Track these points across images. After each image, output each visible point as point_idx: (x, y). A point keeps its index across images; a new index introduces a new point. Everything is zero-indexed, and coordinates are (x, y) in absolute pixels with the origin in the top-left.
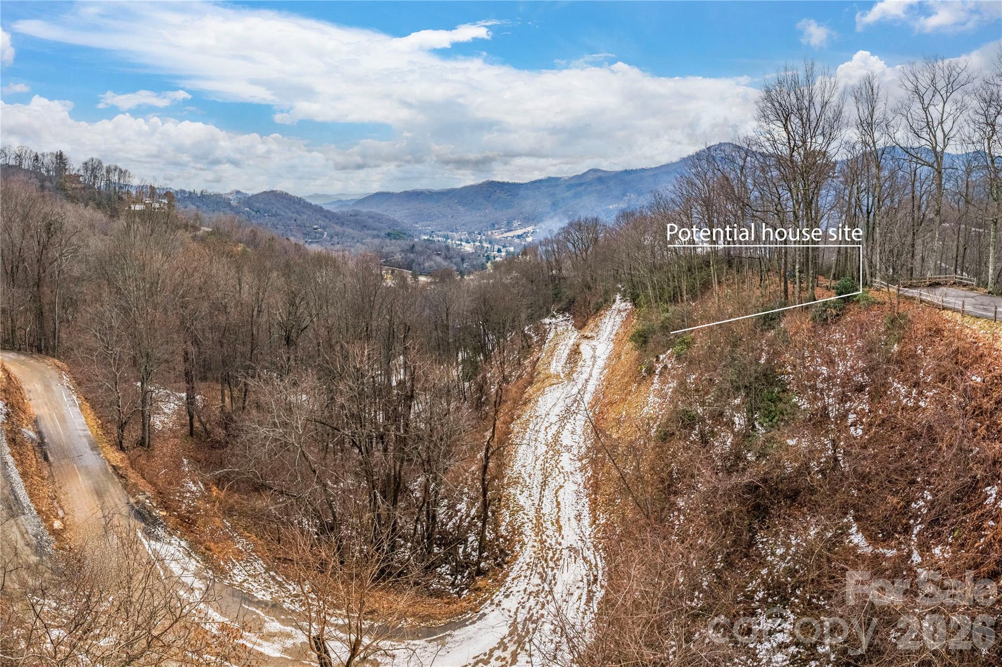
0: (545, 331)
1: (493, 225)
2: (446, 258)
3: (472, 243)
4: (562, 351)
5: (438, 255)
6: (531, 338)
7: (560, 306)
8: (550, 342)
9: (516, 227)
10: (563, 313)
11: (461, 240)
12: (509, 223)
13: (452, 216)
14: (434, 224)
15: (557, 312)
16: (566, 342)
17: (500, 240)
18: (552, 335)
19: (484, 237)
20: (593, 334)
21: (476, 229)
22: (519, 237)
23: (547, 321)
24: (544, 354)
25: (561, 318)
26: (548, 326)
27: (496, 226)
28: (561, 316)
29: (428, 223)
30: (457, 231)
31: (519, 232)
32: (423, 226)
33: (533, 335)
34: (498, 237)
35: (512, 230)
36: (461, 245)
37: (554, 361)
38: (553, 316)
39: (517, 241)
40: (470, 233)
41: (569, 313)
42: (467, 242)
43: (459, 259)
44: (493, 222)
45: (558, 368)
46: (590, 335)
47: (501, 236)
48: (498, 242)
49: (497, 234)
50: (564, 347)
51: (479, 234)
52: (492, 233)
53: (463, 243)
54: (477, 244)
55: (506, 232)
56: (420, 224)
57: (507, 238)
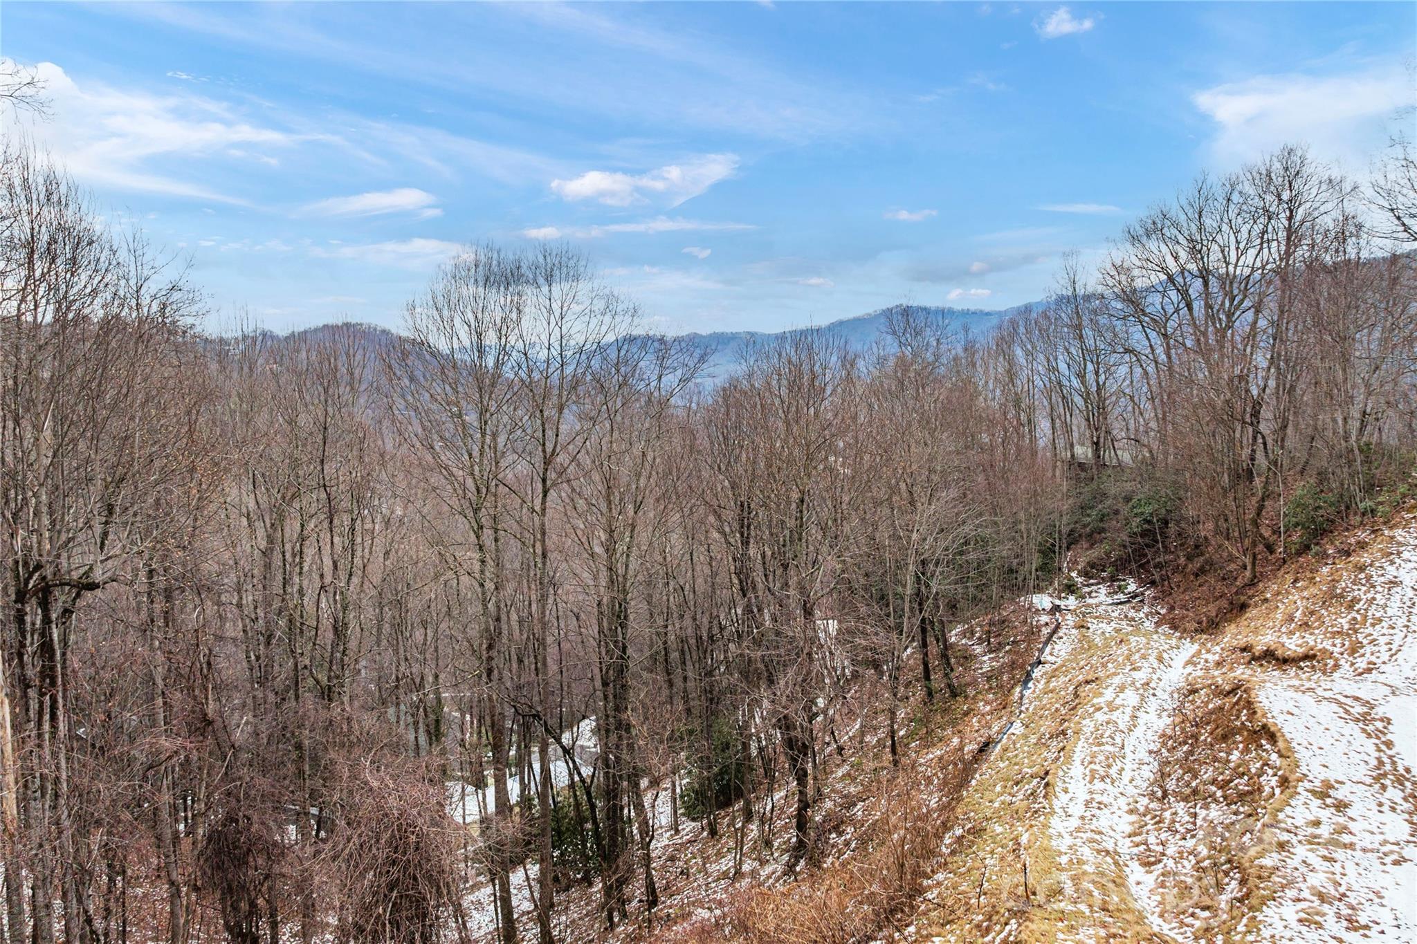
0: (1033, 632)
4: (1123, 719)
6: (967, 658)
7: (1096, 553)
8: (1053, 675)
10: (1113, 579)
15: (1086, 574)
16: (1141, 676)
18: (1059, 651)
20: (1316, 640)
23: (1043, 601)
24: (1017, 729)
25: (1102, 595)
26: (1044, 618)
28: (1103, 590)
33: (978, 650)
37: (1077, 770)
38: (1071, 589)
41: (1141, 582)
45: (1104, 820)
46: (1293, 645)
50: (1131, 698)
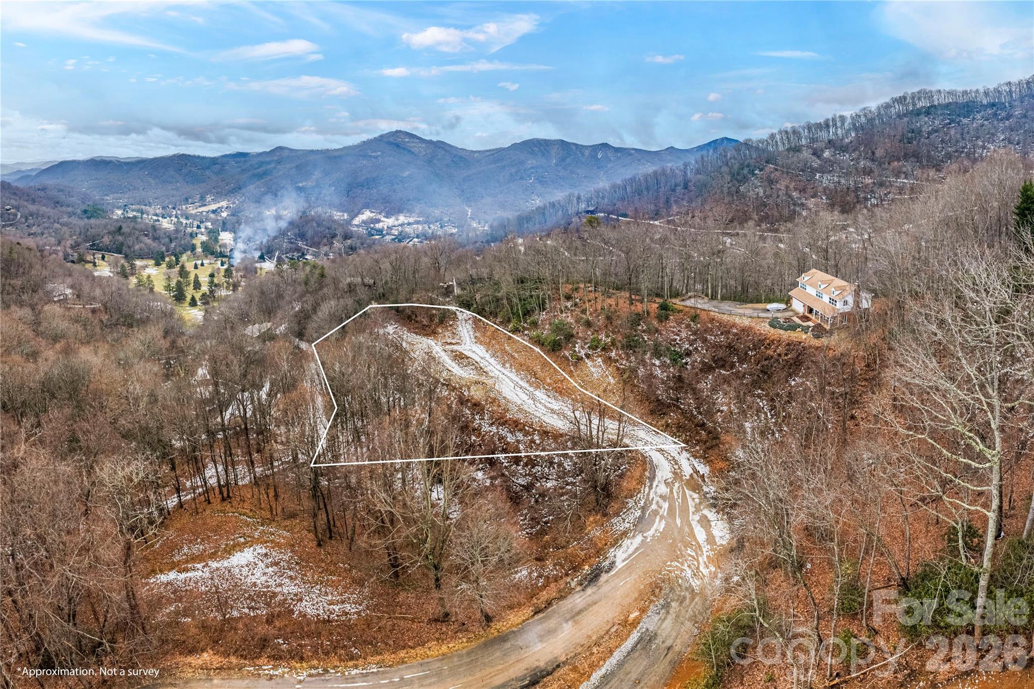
1: (187, 199)
2: (155, 239)
3: (168, 218)
5: (146, 235)
9: (209, 202)
11: (156, 215)
12: (202, 198)
13: (144, 189)
14: (126, 196)
17: (196, 215)
19: (179, 212)
21: (170, 203)
22: (214, 212)
27: (190, 200)
29: (120, 195)
30: (150, 205)
31: (213, 207)
32: (114, 199)
34: (193, 212)
35: (205, 205)
36: (158, 220)
39: (212, 216)
40: (164, 208)
42: (163, 217)
43: (167, 240)
44: (185, 196)
47: (196, 211)
48: (194, 217)
49: (191, 208)
51: (174, 208)
52: (187, 208)
53: (160, 219)
54: (175, 220)
55: (200, 207)
56: (111, 196)
57: (201, 213)
